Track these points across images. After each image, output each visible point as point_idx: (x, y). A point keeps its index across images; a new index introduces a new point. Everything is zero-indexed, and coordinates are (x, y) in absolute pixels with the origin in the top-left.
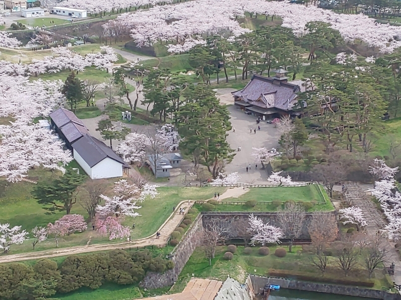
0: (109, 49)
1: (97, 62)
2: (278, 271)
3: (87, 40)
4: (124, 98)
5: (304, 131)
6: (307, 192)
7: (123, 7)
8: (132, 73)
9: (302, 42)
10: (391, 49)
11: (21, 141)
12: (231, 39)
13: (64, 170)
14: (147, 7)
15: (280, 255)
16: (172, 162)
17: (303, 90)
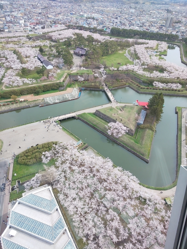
0: (48, 41)
1: (46, 44)
2: (83, 86)
3: (43, 39)
4: (52, 52)
5: (87, 59)
6: (88, 71)
7: (50, 31)
8: (53, 46)
9: (86, 40)
10: (103, 41)
11: (32, 61)
12: (72, 39)
13: (41, 67)
14: (55, 31)
15: (84, 83)
16: (62, 65)
17: (87, 50)
